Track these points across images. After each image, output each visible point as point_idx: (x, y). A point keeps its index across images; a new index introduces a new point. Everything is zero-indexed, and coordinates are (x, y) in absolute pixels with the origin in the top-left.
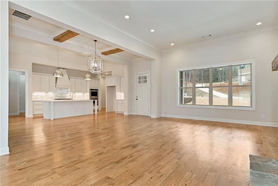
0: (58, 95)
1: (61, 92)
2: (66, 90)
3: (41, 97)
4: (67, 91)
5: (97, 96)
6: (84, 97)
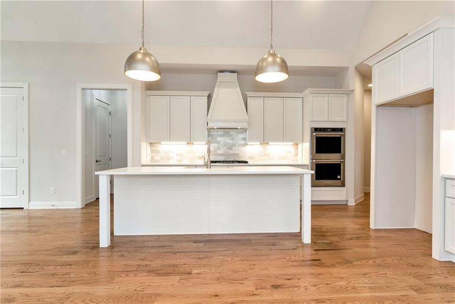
0: (219, 148)
1: (228, 140)
2: (241, 136)
5: (340, 152)
6: (297, 155)
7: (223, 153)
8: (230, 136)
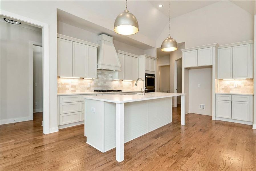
0: (99, 82)
1: (103, 77)
3: (72, 86)
4: (112, 77)
6: (133, 87)
7: (101, 85)
8: (105, 75)
